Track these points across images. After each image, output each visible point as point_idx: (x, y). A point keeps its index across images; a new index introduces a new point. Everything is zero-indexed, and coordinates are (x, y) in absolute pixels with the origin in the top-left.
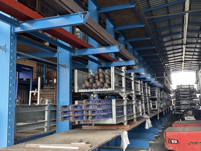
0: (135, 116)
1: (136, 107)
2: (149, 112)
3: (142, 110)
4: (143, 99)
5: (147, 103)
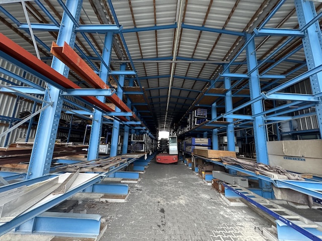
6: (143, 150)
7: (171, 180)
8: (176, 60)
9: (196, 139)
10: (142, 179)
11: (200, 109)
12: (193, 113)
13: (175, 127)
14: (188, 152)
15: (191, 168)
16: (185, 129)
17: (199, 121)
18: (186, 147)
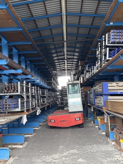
0: (31, 108)
1: (31, 103)
2: (40, 105)
3: (35, 104)
4: (36, 97)
5: (39, 100)
6: (19, 109)
9: (109, 85)
10: (16, 158)
11: (115, 31)
12: (104, 39)
13: (80, 67)
14: (98, 107)
15: (104, 133)
16: (94, 69)
17: (113, 51)
18: (96, 100)
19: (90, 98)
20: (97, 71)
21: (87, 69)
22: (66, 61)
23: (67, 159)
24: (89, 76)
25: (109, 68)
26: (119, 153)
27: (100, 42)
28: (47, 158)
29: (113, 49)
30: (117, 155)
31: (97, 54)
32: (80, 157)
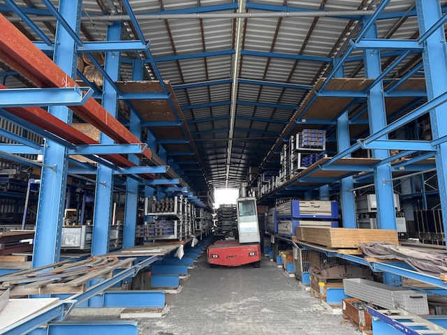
0: (186, 235)
2: (194, 232)
6: (174, 237)
7: (244, 306)
8: (247, 10)
9: (300, 205)
10: (173, 306)
11: (309, 131)
12: (292, 141)
13: (251, 176)
14: (284, 237)
15: (292, 276)
16: (275, 181)
17: (307, 158)
18: (279, 225)
19: (268, 223)
20: (281, 184)
21: (263, 179)
22: (228, 166)
23: (247, 308)
24: (266, 190)
25: (301, 181)
26: (317, 302)
27: (287, 143)
28: (217, 308)
29: (306, 156)
30: (316, 304)
31: (282, 160)
32: (264, 307)
